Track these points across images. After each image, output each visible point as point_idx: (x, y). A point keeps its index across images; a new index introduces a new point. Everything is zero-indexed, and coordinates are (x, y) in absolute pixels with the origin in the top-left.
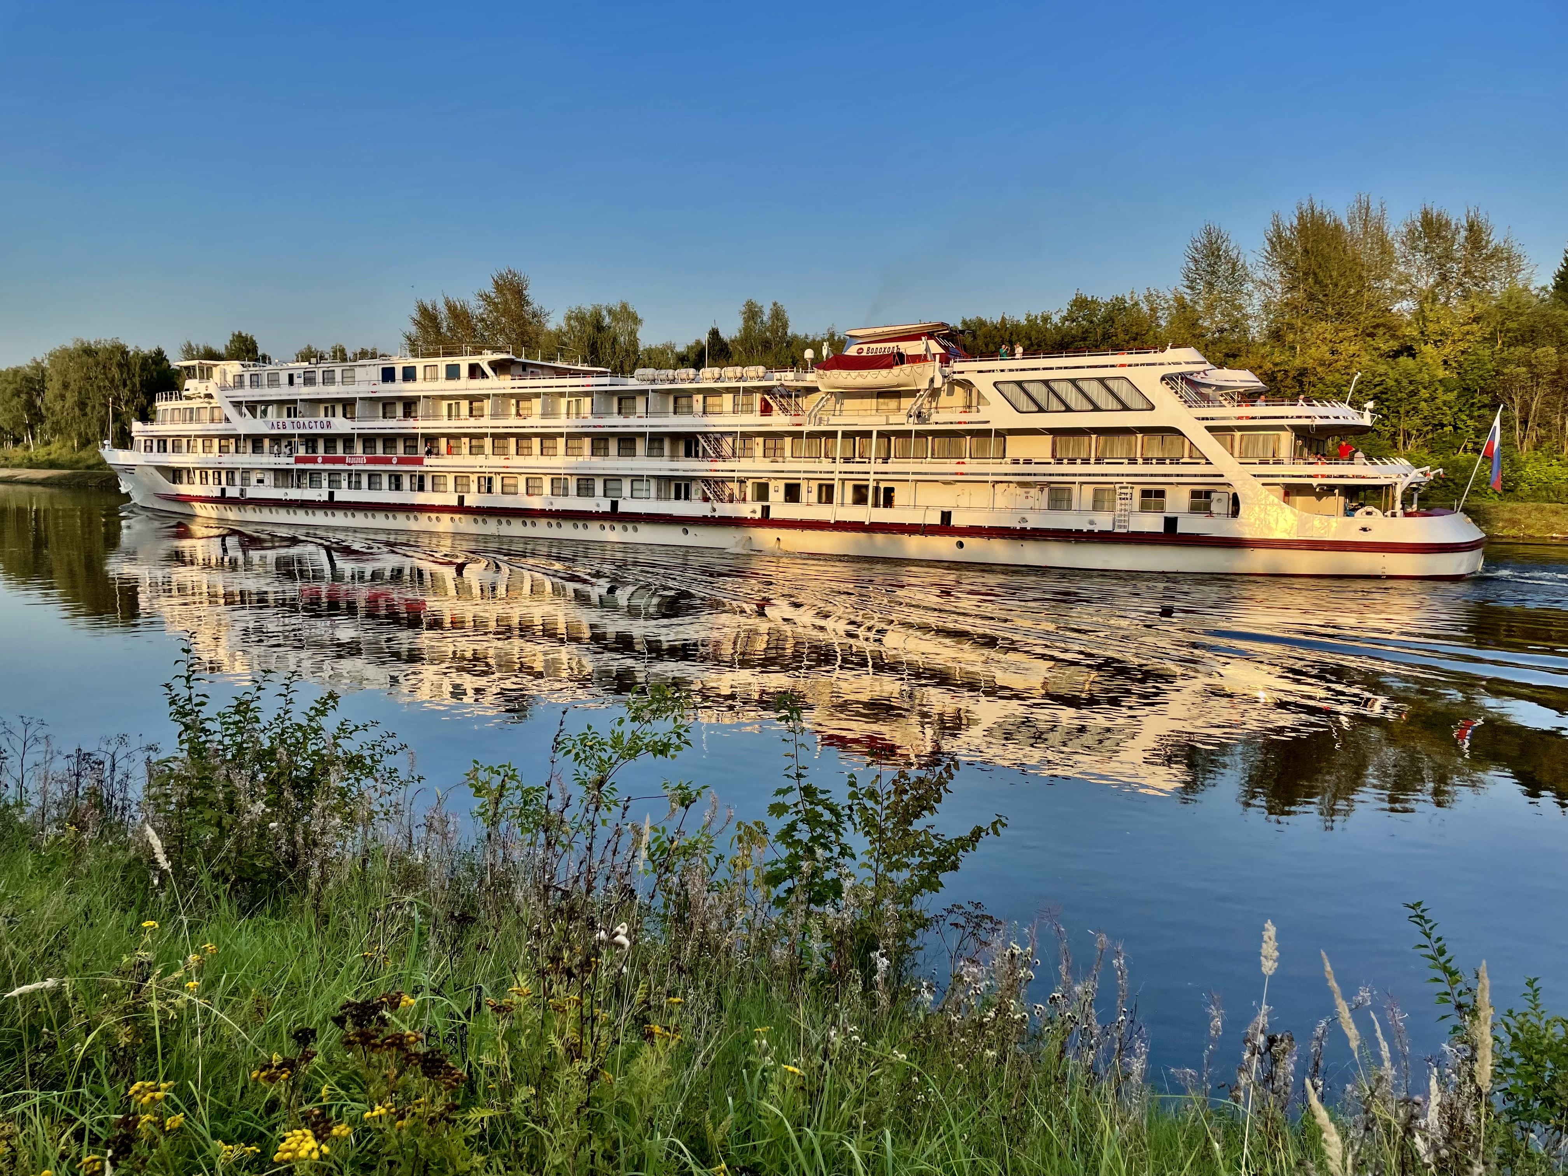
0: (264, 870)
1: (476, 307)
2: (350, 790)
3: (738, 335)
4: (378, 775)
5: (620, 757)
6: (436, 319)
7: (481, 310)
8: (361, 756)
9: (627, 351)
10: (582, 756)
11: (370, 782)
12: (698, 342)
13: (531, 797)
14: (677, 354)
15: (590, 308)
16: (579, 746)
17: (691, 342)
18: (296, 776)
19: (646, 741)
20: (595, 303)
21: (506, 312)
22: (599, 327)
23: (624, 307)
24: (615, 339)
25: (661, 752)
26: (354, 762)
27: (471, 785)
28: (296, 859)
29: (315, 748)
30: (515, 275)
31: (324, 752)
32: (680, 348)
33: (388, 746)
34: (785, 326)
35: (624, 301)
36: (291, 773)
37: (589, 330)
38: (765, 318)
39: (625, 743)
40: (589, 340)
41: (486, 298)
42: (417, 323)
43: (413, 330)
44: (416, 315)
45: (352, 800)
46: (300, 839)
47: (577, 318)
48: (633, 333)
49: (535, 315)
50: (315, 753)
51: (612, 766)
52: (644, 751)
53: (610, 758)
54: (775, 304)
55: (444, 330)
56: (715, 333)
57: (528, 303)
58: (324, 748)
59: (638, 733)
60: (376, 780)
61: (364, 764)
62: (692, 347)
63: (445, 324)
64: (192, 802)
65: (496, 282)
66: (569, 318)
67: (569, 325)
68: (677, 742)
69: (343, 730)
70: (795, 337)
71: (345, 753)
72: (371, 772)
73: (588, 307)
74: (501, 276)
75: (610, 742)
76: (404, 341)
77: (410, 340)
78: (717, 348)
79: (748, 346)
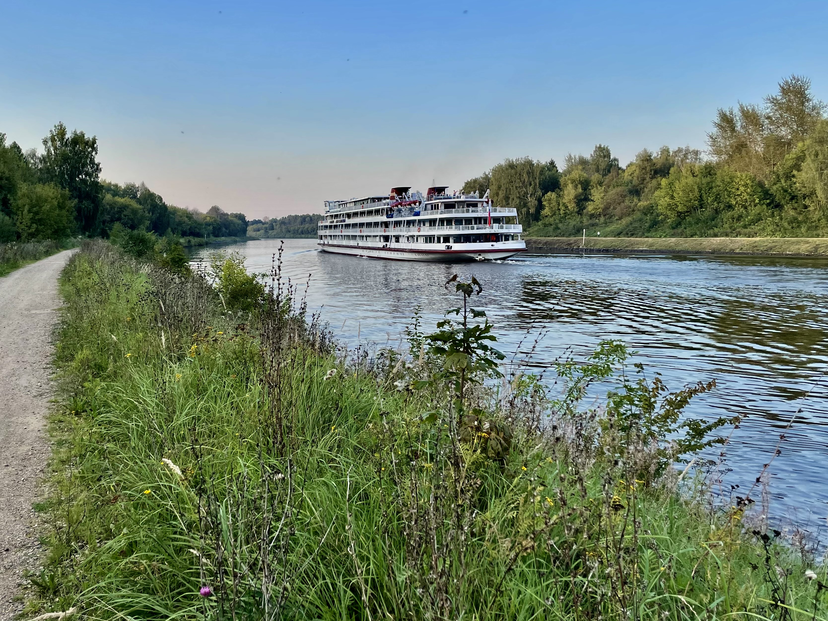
1: (764, 108)
6: (732, 120)
7: (768, 110)
30: (798, 80)
41: (774, 101)
42: (718, 126)
43: (715, 131)
44: (717, 120)
49: (813, 109)
57: (808, 100)
63: (739, 124)
65: (782, 88)
74: (787, 83)
76: (707, 139)
77: (712, 138)
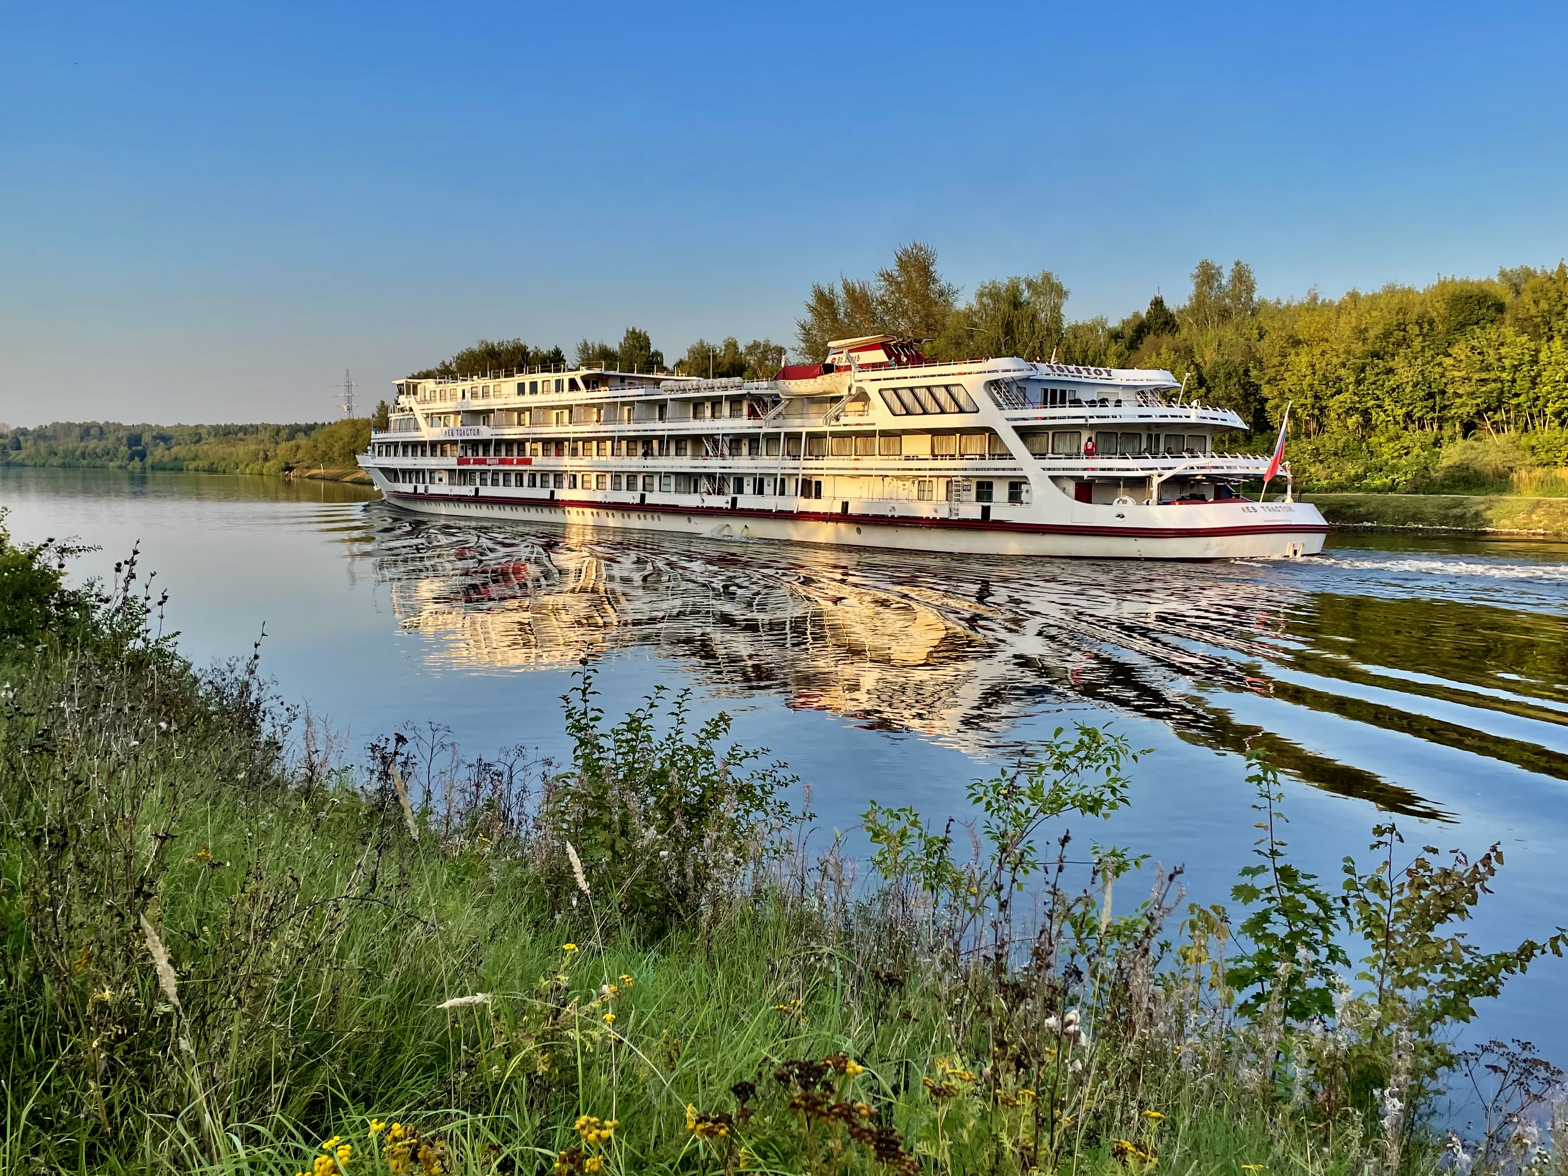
0: (655, 902)
1: (877, 289)
2: (739, 822)
3: (1188, 303)
4: (769, 809)
5: (1040, 810)
6: (833, 303)
7: (882, 292)
8: (751, 786)
9: (1048, 330)
10: (996, 806)
11: (760, 815)
12: (1136, 315)
13: (935, 848)
14: (1109, 330)
15: (1006, 281)
16: (991, 794)
17: (1128, 316)
18: (686, 803)
19: (1072, 794)
20: (1012, 276)
21: (911, 292)
22: (1016, 304)
23: (1047, 277)
24: (1034, 316)
25: (1092, 809)
26: (744, 792)
27: (869, 829)
28: (685, 891)
29: (706, 773)
30: (921, 249)
31: (715, 778)
32: (1114, 323)
33: (779, 776)
34: (1250, 290)
35: (1047, 270)
36: (681, 798)
37: (1004, 306)
38: (1224, 282)
39: (1046, 793)
40: (1003, 319)
41: (888, 277)
42: (813, 309)
43: (808, 317)
44: (812, 303)
45: (741, 833)
46: (690, 872)
47: (991, 295)
48: (1056, 308)
49: (941, 293)
50: (704, 779)
51: (1030, 820)
52: (1070, 806)
53: (1027, 811)
54: (1237, 264)
55: (841, 316)
56: (1158, 303)
57: (935, 281)
58: (715, 774)
59: (1062, 784)
60: (767, 815)
61: (754, 795)
62: (1129, 322)
63: (842, 310)
64: (588, 823)
65: (900, 259)
66: (981, 295)
67: (981, 303)
68: (1112, 798)
69: (734, 757)
70: (1263, 303)
71: (735, 782)
72: (760, 804)
73: (1003, 281)
74: (906, 251)
75: (1028, 792)
76: (798, 330)
77: (803, 327)
78: (1160, 321)
79: (1201, 316)
